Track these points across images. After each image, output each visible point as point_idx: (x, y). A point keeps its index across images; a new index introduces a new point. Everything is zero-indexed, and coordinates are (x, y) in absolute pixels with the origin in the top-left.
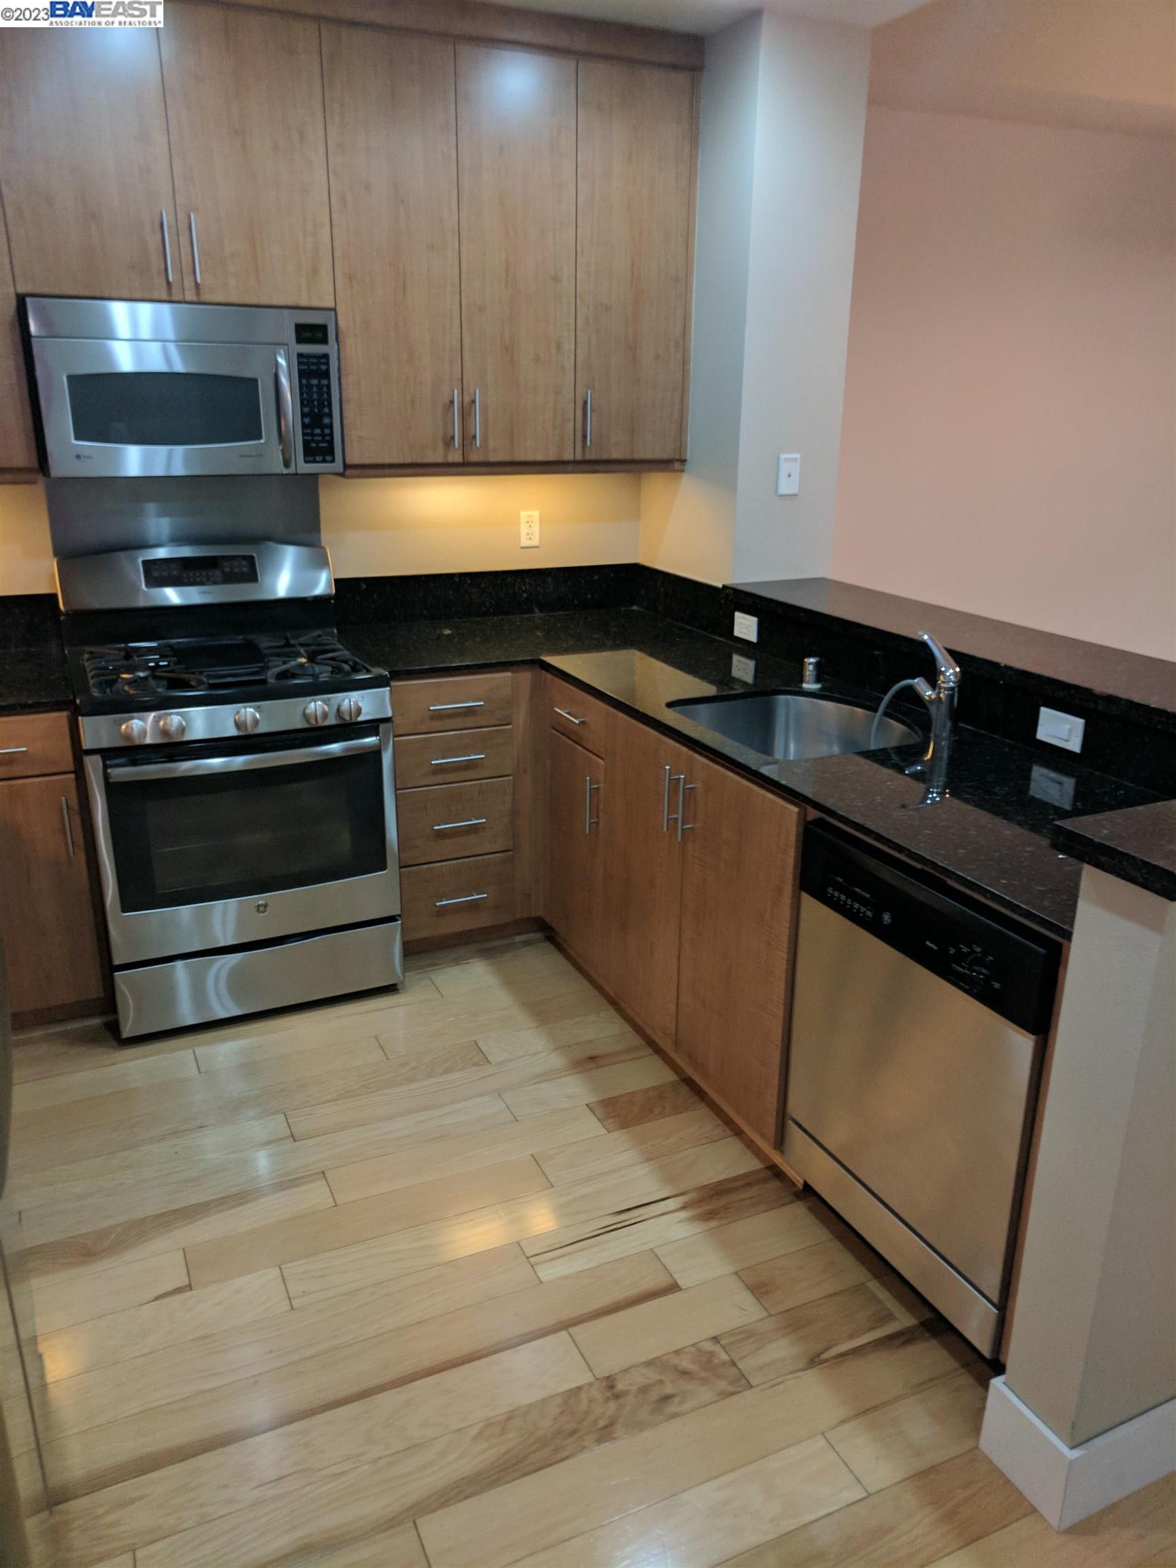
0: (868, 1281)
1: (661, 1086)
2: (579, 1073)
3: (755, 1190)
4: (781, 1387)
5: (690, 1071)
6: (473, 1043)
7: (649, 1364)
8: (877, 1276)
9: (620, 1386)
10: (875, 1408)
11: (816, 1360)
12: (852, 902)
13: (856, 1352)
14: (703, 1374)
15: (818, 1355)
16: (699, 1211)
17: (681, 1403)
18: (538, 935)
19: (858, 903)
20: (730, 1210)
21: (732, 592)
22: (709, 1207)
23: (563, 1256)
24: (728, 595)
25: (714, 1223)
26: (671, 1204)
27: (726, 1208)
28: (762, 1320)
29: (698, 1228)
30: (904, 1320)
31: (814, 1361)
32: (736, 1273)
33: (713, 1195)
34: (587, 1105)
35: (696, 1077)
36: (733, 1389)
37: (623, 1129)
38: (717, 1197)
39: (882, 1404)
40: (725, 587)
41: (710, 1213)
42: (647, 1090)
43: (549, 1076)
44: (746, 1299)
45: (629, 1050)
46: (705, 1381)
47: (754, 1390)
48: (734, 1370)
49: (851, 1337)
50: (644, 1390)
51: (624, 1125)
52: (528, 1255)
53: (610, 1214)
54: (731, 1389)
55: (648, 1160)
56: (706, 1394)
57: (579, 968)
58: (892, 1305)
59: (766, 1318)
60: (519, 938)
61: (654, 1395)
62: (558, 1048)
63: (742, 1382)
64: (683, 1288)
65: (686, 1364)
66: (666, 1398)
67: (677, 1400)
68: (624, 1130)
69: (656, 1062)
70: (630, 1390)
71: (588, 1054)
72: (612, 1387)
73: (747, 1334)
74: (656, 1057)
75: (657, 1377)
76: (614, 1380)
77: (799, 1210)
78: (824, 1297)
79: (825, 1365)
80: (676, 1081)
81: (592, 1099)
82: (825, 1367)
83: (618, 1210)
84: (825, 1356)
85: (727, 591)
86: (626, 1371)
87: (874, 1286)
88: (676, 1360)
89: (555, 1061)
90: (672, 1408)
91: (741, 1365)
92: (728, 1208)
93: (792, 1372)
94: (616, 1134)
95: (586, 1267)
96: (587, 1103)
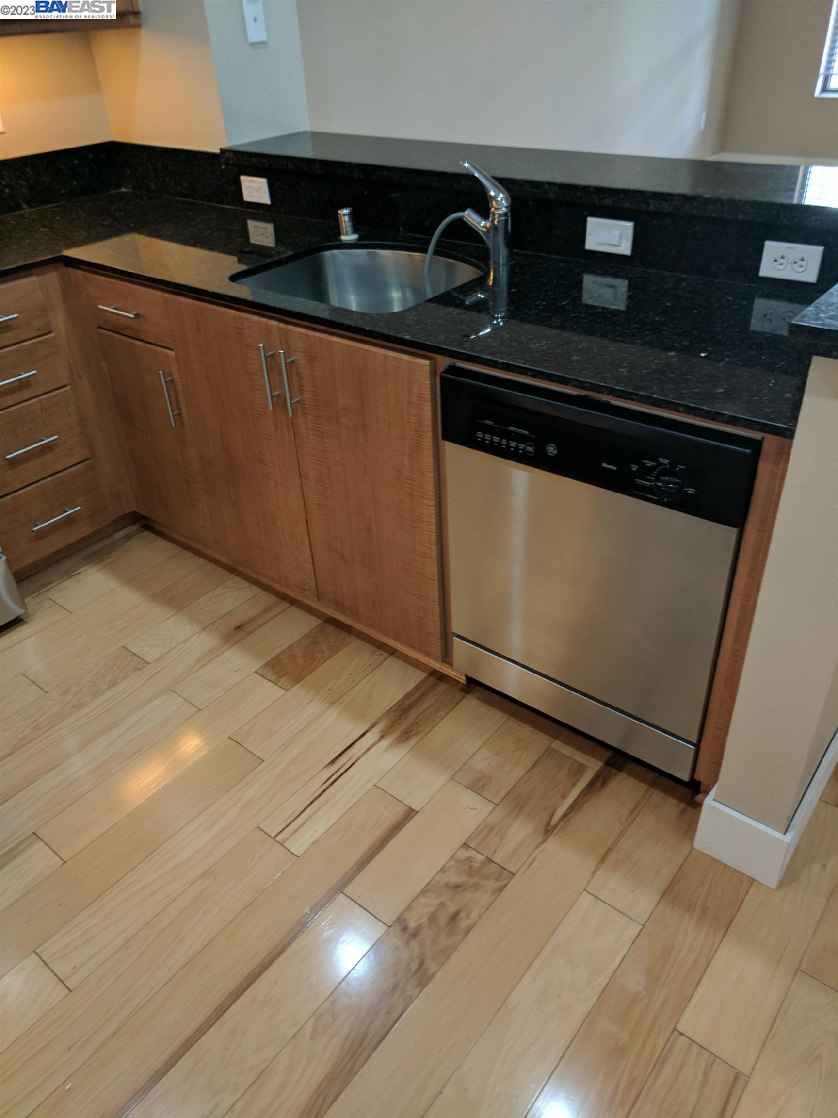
0: (551, 744)
1: (311, 632)
2: (235, 644)
3: (430, 699)
4: (535, 864)
5: (330, 612)
6: (123, 648)
7: (425, 891)
8: (556, 737)
9: (412, 924)
10: (610, 850)
11: (549, 828)
12: (507, 441)
13: (573, 808)
14: (472, 881)
15: (548, 824)
16: (395, 735)
17: (467, 917)
18: (135, 528)
19: (515, 442)
20: (420, 724)
21: (232, 155)
22: (402, 728)
23: (304, 824)
24: (228, 159)
25: (413, 741)
26: (370, 738)
27: (416, 723)
28: (492, 812)
29: (403, 750)
30: (594, 766)
31: (548, 830)
32: (452, 778)
33: (401, 715)
34: (255, 672)
35: (337, 616)
36: (502, 883)
37: (297, 683)
38: (403, 717)
39: (614, 843)
40: (223, 151)
41: (406, 733)
42: (299, 642)
43: (207, 658)
44: (469, 798)
45: (267, 610)
46: (476, 887)
47: (516, 877)
48: (492, 865)
49: (564, 797)
50: (433, 918)
51: (297, 680)
52: (273, 835)
53: (325, 767)
54: (499, 884)
55: (332, 704)
56: (482, 898)
57: (187, 548)
58: (580, 757)
59: (495, 808)
60: (118, 535)
61: (443, 919)
62: (204, 629)
63: (505, 875)
64: (417, 810)
65: (456, 879)
66: (454, 917)
67: (463, 914)
68: (300, 684)
69: (295, 613)
70: (421, 924)
71: (234, 624)
72: (405, 928)
73: (487, 830)
74: (293, 608)
75: (438, 901)
76: (405, 920)
77: (471, 704)
78: (527, 772)
79: (557, 830)
80: (321, 624)
81: (257, 665)
82: (558, 832)
83: (330, 761)
84: (554, 822)
85: (226, 155)
86: (409, 907)
87: (559, 747)
88: (445, 879)
89: (206, 641)
90: (463, 923)
91: (496, 859)
92: (418, 722)
93: (537, 847)
94: (294, 690)
95: (329, 825)
96: (255, 670)
